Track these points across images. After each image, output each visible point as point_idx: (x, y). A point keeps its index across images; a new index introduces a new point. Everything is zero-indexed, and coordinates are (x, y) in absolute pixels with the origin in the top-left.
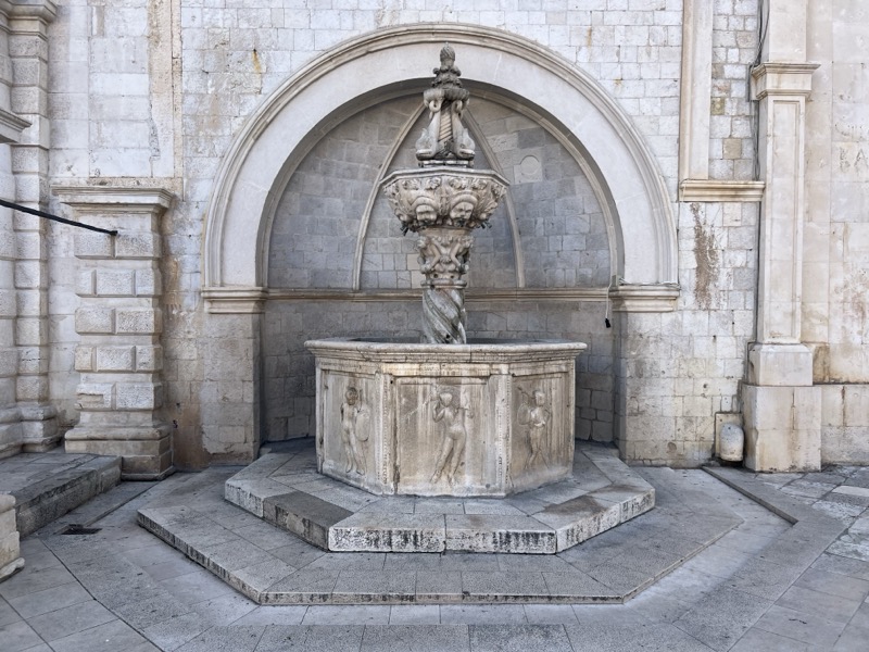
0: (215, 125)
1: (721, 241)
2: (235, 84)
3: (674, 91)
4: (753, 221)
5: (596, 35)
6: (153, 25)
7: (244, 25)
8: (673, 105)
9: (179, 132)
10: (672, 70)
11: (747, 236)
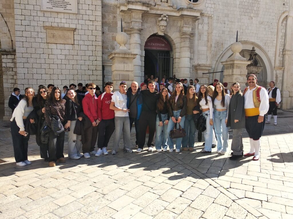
0: (216, 56)
1: (279, 76)
2: (219, 49)
3: (274, 53)
4: (282, 73)
5: (266, 44)
6: (208, 39)
7: (221, 40)
8: (274, 55)
9: (211, 57)
10: (274, 50)
11: (282, 75)
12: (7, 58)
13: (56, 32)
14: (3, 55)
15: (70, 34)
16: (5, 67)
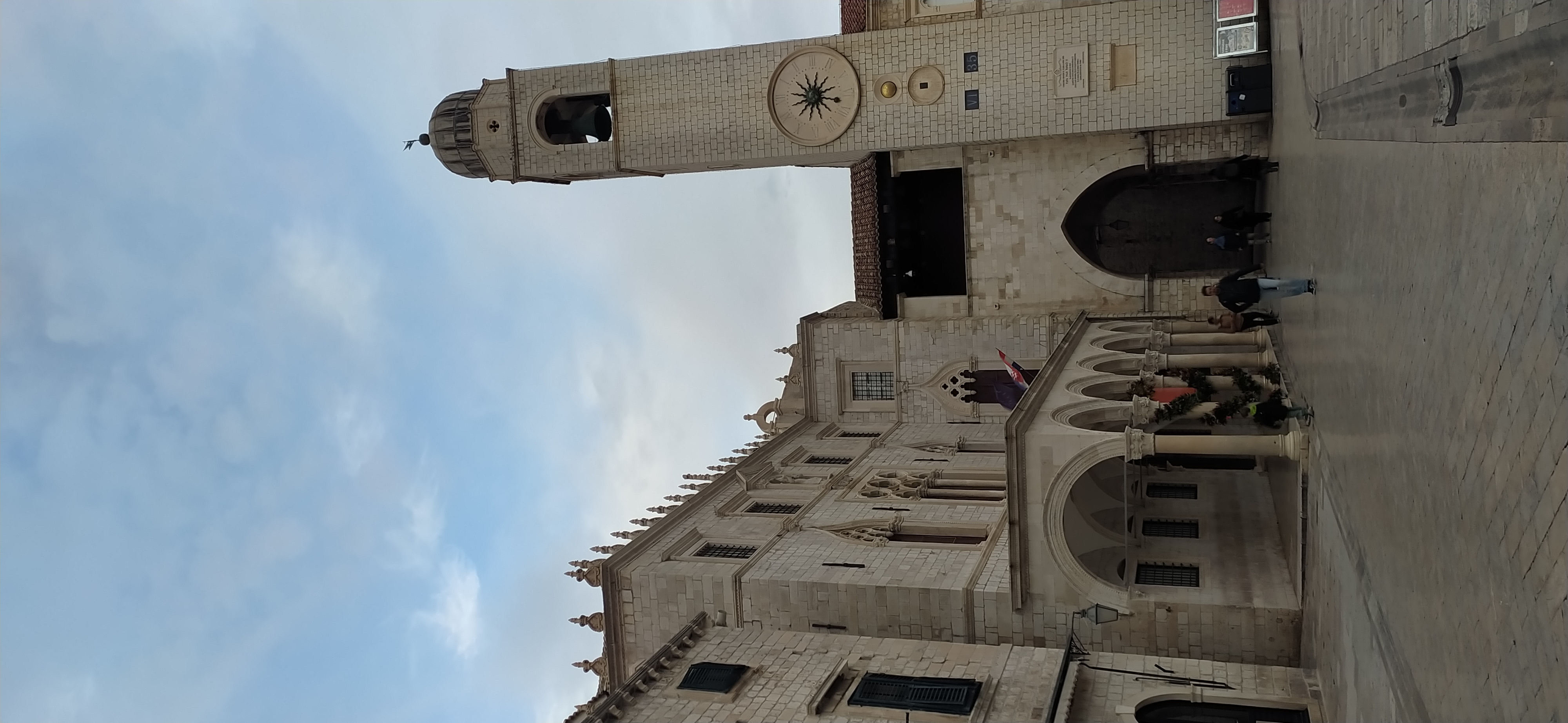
12: (1159, 155)
13: (1120, 72)
14: (1153, 161)
15: (1120, 53)
16: (1173, 157)
